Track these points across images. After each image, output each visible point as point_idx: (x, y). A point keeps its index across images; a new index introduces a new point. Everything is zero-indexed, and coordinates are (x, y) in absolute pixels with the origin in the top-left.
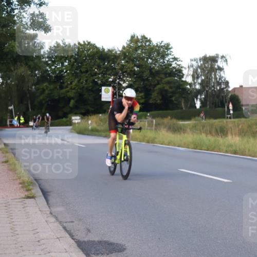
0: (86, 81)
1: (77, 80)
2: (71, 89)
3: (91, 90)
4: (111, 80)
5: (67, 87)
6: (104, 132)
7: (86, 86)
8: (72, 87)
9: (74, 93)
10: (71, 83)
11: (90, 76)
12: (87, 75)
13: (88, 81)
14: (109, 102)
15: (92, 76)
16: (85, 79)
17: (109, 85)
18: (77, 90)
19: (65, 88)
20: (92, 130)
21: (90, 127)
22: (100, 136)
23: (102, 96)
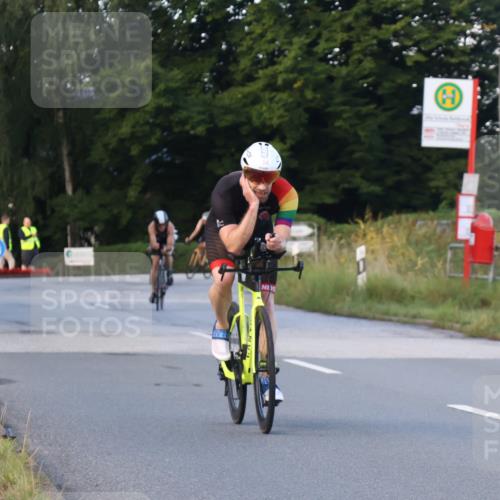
0: (346, 47)
1: (299, 41)
2: (272, 86)
3: (371, 95)
4: (470, 41)
5: (250, 78)
6: (433, 304)
7: (344, 71)
8: (274, 76)
9: (287, 107)
10: (272, 58)
11: (365, 20)
12: (349, 19)
13: (357, 47)
14: (460, 154)
15: (377, 21)
16: (341, 36)
17: (461, 72)
18: (301, 90)
19: (243, 84)
20: (373, 293)
21: (362, 279)
22: (412, 321)
23: (426, 124)
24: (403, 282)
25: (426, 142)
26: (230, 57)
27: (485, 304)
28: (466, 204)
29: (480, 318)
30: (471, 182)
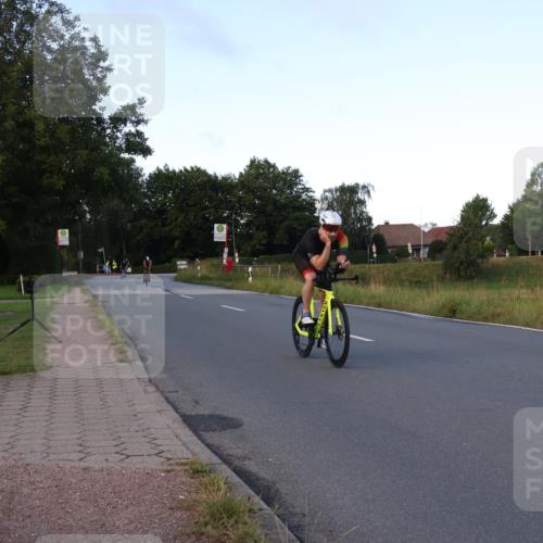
0: (195, 216)
1: (183, 215)
2: (176, 226)
3: (201, 228)
4: (225, 215)
6: (217, 280)
7: (194, 222)
8: (177, 223)
9: (180, 232)
10: (176, 219)
11: (199, 210)
20: (202, 278)
21: (199, 275)
23: (215, 235)
24: (211, 275)
25: (215, 240)
26: (166, 219)
27: (230, 280)
28: (225, 256)
29: (229, 284)
30: (226, 250)
